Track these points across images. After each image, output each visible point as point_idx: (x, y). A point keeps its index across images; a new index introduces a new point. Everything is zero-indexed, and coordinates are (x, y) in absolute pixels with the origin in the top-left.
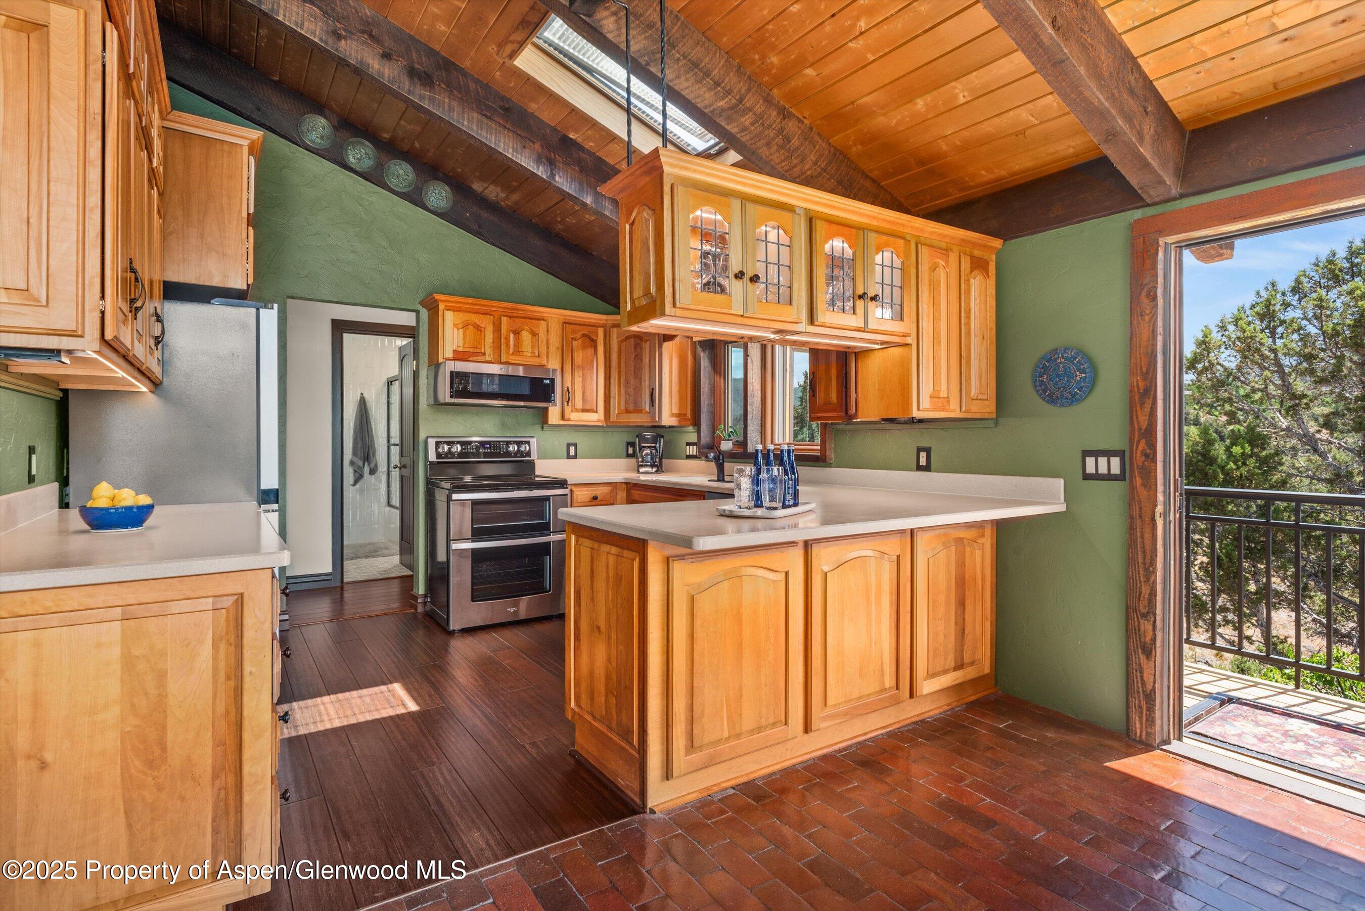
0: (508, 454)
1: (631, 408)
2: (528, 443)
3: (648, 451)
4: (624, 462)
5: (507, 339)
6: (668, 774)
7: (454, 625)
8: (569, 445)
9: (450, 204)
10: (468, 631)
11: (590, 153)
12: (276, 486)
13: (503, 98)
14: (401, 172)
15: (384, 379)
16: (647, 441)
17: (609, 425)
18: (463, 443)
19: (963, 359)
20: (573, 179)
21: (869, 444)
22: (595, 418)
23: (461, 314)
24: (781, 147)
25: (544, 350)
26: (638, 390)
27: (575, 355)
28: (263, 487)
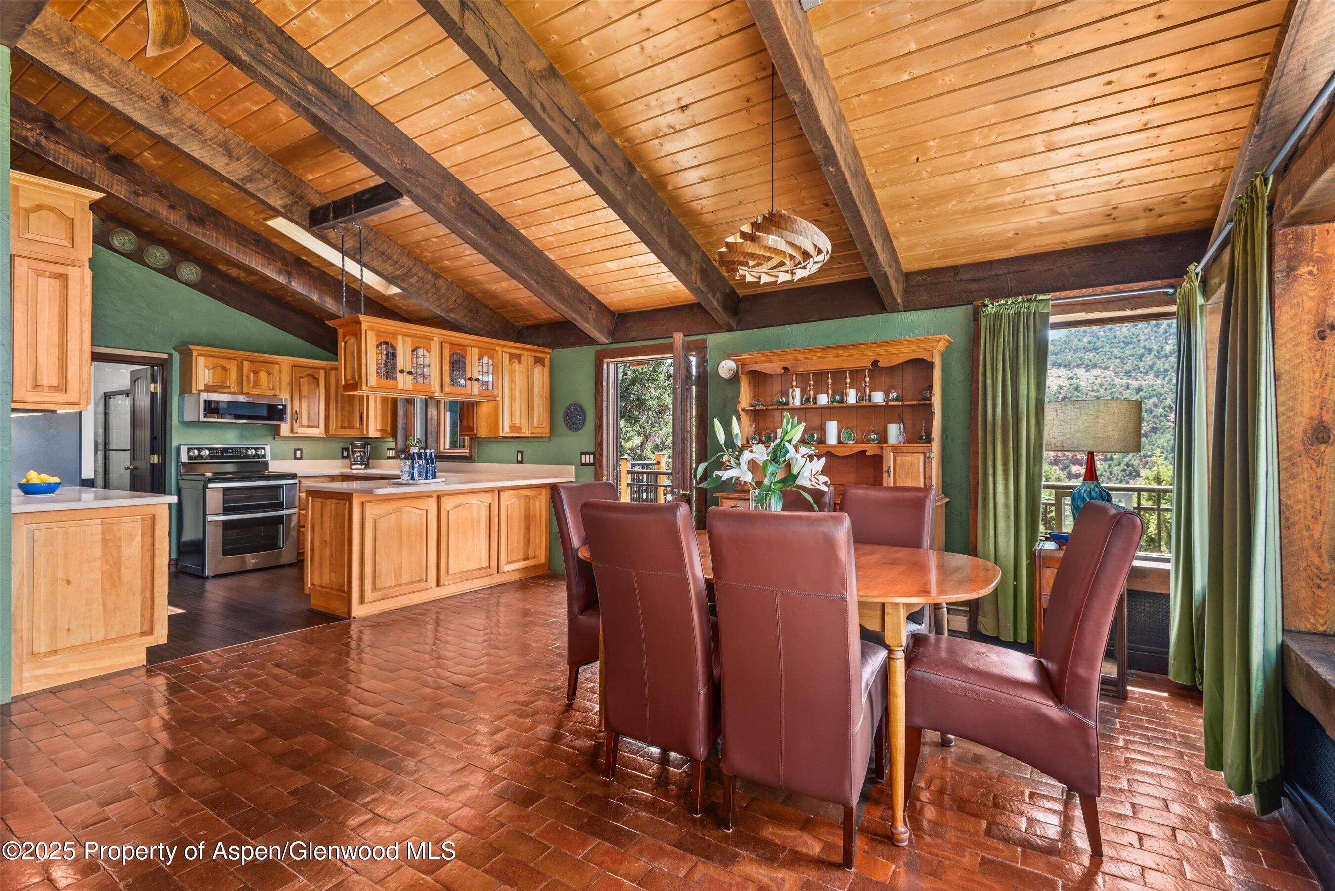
0: (247, 457)
1: (346, 425)
2: (264, 449)
3: (359, 454)
4: (340, 462)
5: (248, 377)
6: (362, 601)
7: (208, 572)
8: (296, 450)
9: (199, 278)
10: (217, 576)
11: (316, 268)
12: (93, 477)
13: (255, 234)
14: (158, 254)
15: (101, 393)
16: (357, 447)
17: (328, 437)
18: (209, 449)
19: (530, 408)
20: (304, 284)
21: (495, 449)
22: (319, 431)
23: (211, 359)
24: (434, 294)
25: (277, 384)
26: (351, 413)
27: (302, 387)
28: (83, 477)
